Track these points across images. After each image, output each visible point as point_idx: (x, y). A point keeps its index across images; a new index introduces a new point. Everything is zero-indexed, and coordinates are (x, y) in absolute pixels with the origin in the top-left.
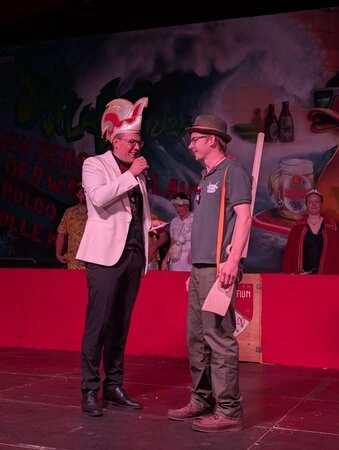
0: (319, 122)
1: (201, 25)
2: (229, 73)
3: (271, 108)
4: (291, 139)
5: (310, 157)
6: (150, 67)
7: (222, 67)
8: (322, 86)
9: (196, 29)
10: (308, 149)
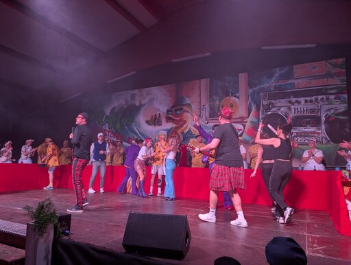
0: (169, 119)
1: (137, 90)
2: (145, 104)
3: (156, 115)
4: (161, 125)
5: (166, 130)
6: (124, 103)
7: (143, 103)
8: (169, 109)
9: (136, 91)
10: (166, 128)
